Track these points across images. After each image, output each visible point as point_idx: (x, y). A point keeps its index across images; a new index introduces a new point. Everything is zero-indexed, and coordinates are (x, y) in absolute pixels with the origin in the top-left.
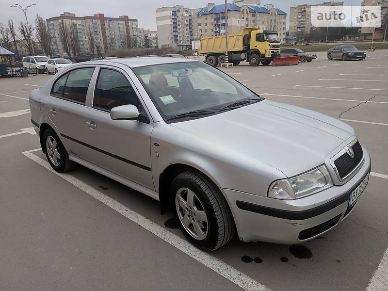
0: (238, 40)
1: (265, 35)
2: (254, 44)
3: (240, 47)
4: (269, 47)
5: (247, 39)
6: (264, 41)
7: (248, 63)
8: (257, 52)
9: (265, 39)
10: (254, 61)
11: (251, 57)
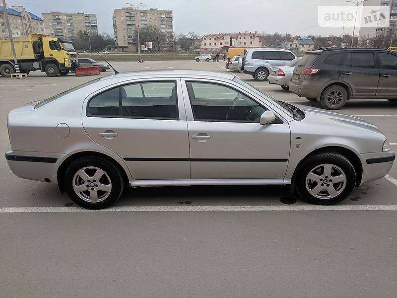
0: (26, 47)
1: (60, 43)
2: (48, 52)
3: (30, 55)
4: (67, 57)
5: (38, 46)
6: (61, 49)
7: (44, 73)
8: (54, 61)
9: (62, 47)
10: (51, 71)
11: (47, 67)
